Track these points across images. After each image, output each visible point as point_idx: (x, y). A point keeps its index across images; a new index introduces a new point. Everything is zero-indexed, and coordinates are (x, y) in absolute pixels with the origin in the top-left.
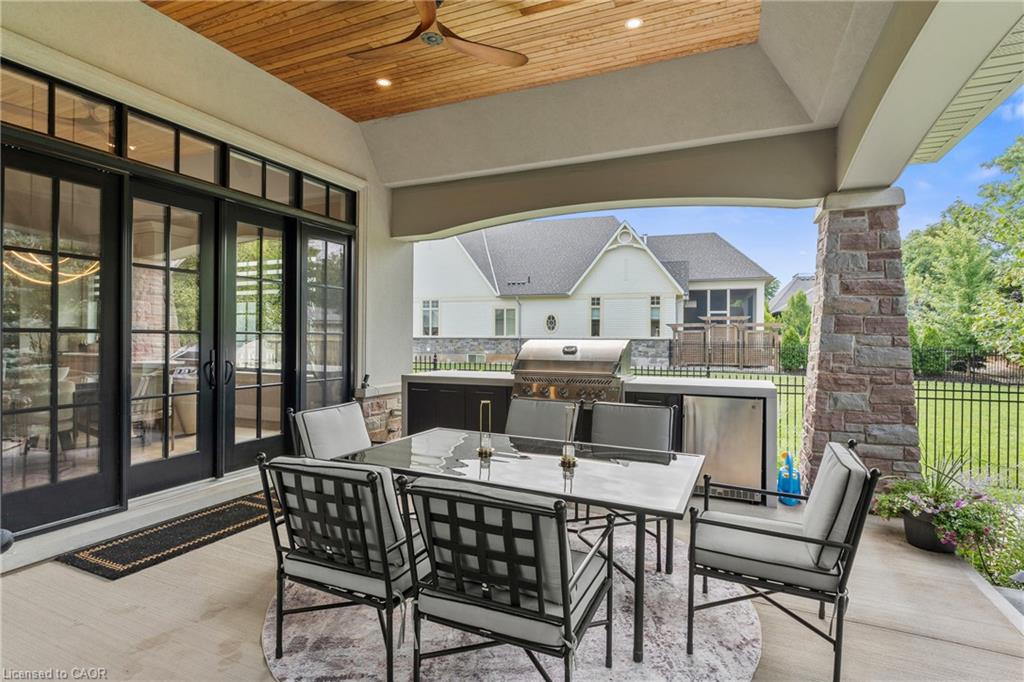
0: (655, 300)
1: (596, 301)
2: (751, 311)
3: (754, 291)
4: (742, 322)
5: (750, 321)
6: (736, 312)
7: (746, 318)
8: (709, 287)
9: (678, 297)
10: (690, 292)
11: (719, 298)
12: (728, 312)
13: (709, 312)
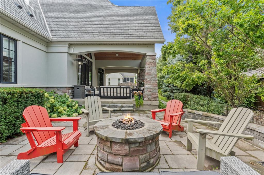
0: (119, 79)
1: (109, 79)
2: (133, 81)
3: (133, 78)
4: (132, 83)
5: (133, 83)
6: (131, 81)
7: (132, 82)
8: (127, 77)
9: (123, 79)
10: (124, 78)
11: (128, 79)
12: (130, 81)
13: (127, 81)
